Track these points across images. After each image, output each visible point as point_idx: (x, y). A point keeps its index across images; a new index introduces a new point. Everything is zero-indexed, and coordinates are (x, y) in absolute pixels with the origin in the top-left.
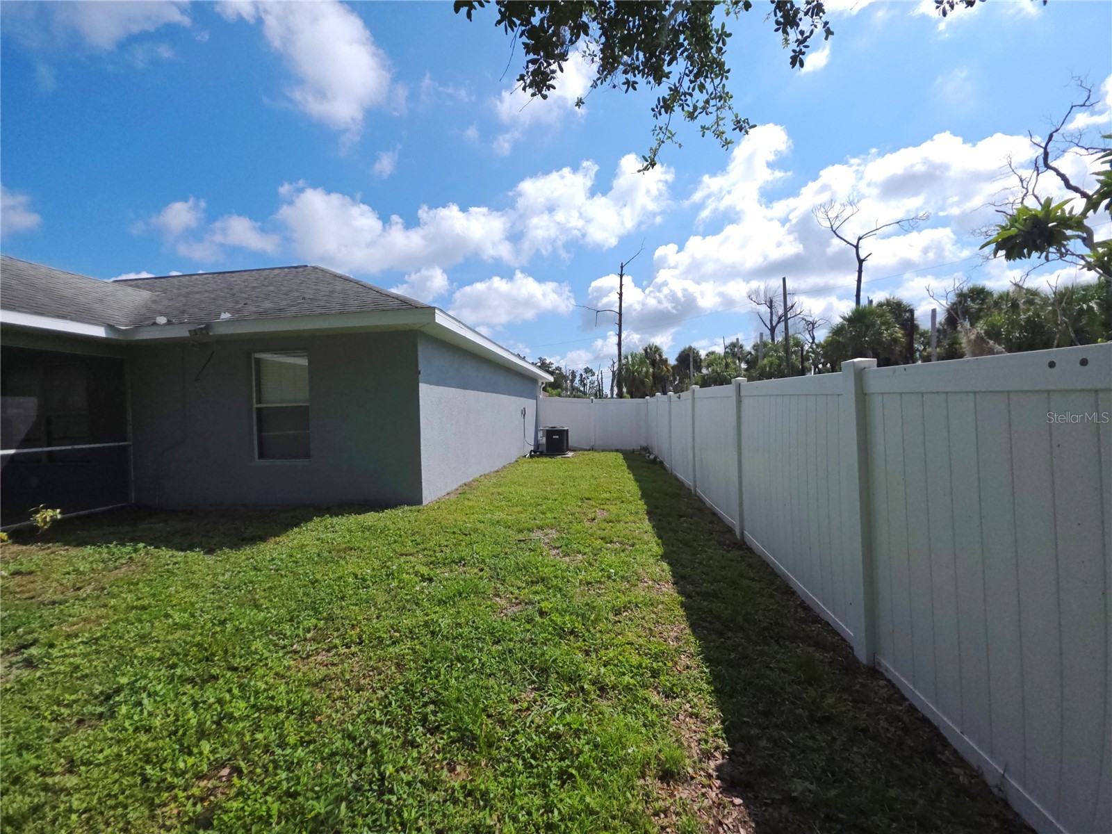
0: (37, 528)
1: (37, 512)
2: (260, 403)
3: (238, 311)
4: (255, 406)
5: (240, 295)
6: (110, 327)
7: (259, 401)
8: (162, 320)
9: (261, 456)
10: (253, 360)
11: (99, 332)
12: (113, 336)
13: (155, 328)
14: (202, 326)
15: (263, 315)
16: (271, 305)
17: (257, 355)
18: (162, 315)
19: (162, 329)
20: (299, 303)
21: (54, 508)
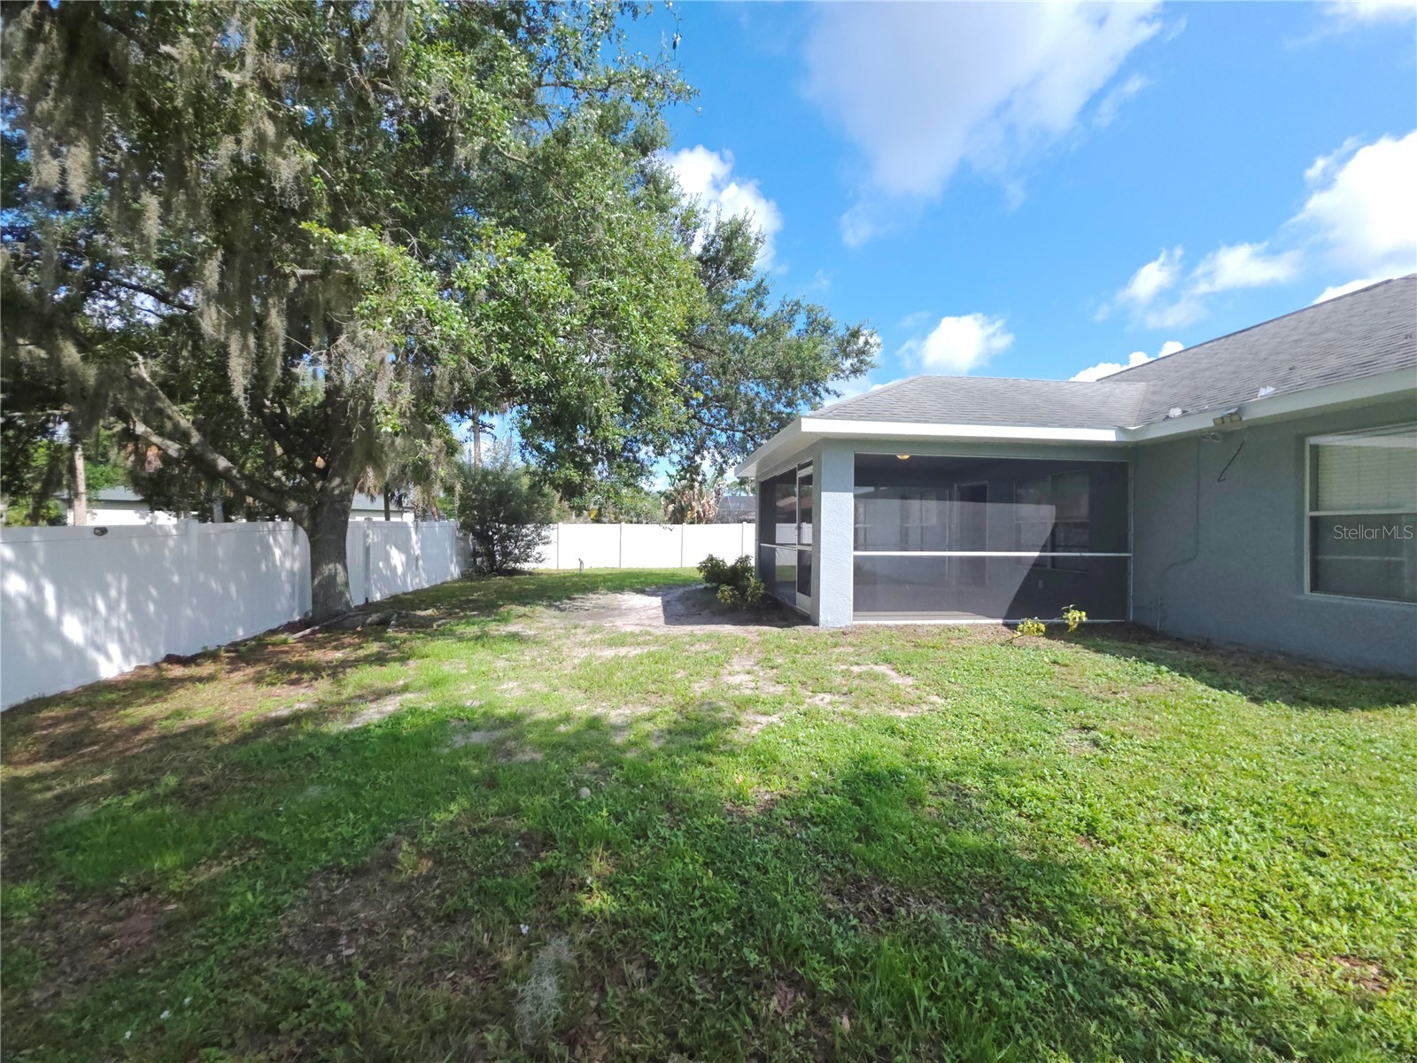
0: (1067, 626)
1: (1068, 611)
2: (1317, 509)
3: (1284, 381)
4: (1308, 513)
5: (1274, 357)
6: (1122, 430)
7: (1315, 505)
8: (1176, 412)
9: (1315, 587)
10: (1308, 449)
11: (1109, 436)
12: (1124, 439)
13: (1166, 423)
14: (1233, 411)
15: (1331, 378)
16: (1342, 361)
17: (1313, 440)
18: (1175, 406)
19: (1177, 423)
20: (1401, 347)
21: (1080, 611)
